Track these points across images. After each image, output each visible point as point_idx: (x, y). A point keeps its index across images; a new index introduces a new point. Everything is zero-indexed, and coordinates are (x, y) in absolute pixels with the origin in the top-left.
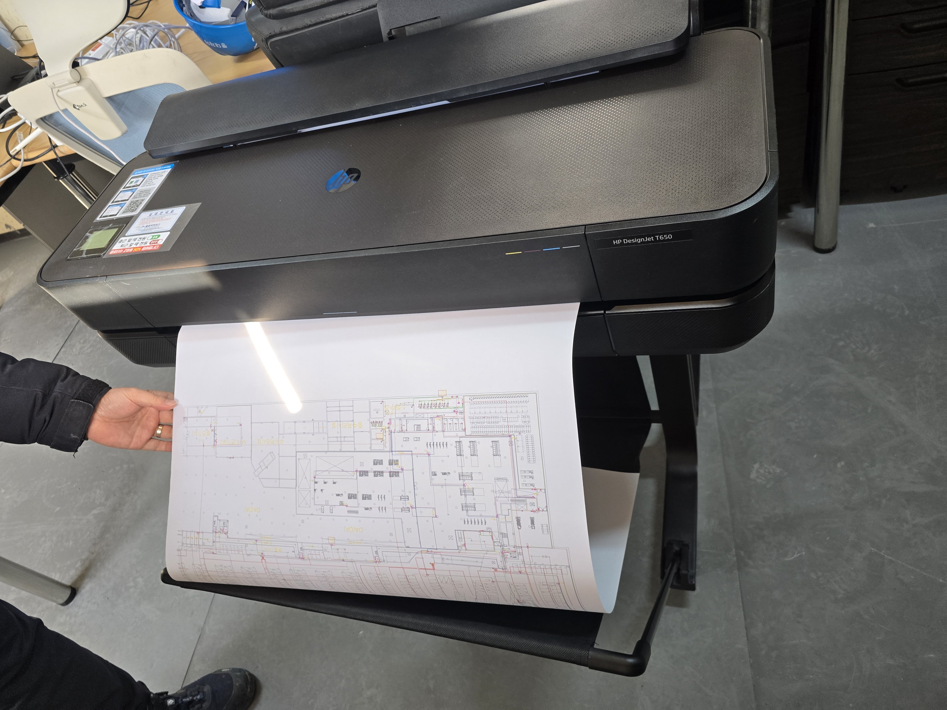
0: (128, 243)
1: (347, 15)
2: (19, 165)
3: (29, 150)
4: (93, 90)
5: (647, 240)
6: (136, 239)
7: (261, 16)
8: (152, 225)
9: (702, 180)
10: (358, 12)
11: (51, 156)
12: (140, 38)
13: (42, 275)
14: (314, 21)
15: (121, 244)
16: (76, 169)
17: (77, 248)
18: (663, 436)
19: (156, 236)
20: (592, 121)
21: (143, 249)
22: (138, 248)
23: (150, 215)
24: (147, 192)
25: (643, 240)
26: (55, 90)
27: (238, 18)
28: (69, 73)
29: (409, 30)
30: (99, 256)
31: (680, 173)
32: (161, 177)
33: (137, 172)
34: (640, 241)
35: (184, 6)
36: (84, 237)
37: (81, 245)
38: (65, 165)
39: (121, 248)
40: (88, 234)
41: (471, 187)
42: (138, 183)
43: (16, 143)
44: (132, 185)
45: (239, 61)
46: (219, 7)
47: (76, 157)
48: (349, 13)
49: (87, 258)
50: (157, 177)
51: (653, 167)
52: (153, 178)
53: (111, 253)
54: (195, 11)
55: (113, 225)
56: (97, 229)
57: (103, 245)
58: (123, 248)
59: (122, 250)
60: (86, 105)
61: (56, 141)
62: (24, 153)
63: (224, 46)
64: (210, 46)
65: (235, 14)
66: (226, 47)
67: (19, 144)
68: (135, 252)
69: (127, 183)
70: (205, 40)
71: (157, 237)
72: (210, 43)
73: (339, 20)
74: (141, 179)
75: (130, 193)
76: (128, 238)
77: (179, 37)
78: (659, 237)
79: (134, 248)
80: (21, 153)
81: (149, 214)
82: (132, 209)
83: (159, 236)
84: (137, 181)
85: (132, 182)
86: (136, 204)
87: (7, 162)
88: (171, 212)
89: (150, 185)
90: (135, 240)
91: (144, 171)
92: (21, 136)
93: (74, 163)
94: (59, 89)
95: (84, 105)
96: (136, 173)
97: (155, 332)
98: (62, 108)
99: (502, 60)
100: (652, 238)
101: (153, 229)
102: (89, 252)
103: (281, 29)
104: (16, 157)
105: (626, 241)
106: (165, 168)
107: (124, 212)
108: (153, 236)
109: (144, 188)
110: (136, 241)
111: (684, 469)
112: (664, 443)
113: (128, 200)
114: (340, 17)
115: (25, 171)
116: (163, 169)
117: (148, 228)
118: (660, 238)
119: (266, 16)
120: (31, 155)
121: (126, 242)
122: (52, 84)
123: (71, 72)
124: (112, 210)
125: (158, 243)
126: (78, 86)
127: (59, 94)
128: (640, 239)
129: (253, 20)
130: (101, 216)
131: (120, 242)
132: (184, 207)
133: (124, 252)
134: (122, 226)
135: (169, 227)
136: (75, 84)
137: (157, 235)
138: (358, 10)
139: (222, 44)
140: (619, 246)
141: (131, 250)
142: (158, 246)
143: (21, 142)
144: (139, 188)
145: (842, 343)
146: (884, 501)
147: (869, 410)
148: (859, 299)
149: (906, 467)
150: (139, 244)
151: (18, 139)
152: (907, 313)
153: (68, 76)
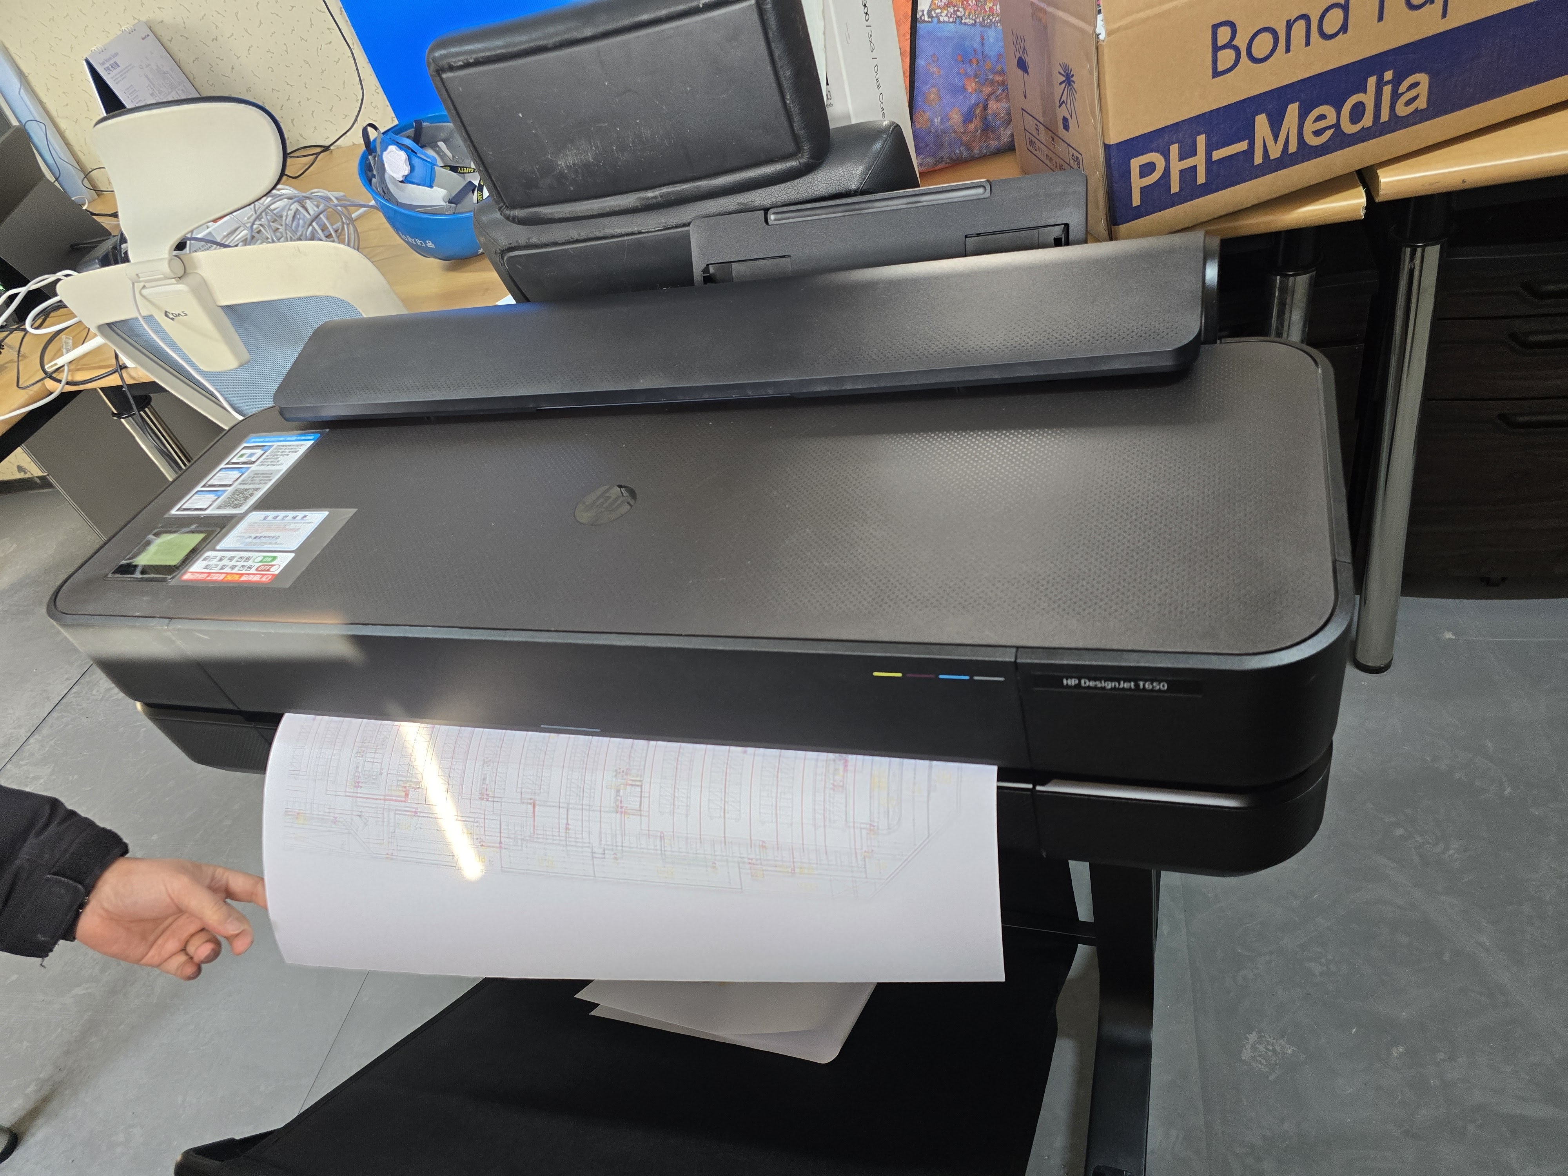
0: (218, 563)
1: (640, 233)
2: (57, 389)
3: (77, 368)
4: (203, 292)
5: (1122, 686)
6: (234, 557)
7: (497, 215)
8: (265, 537)
9: (1222, 595)
10: (658, 230)
11: (114, 381)
12: (295, 213)
13: (58, 599)
14: (584, 234)
15: (206, 563)
16: (152, 403)
17: (129, 559)
18: (1097, 965)
19: (268, 557)
20: (1032, 463)
21: (244, 578)
22: (235, 575)
23: (265, 518)
24: (267, 475)
25: (1115, 685)
26: (138, 286)
27: (459, 205)
28: (166, 259)
29: (737, 270)
30: (165, 580)
31: (1184, 577)
32: (294, 454)
33: (254, 440)
34: (1109, 685)
35: (374, 176)
36: (144, 540)
37: (137, 555)
38: (134, 397)
39: (205, 570)
40: (151, 537)
41: (822, 548)
42: (253, 459)
43: (59, 354)
44: (241, 460)
45: (452, 268)
46: (431, 187)
47: (154, 387)
48: (642, 230)
49: (142, 580)
50: (287, 454)
51: (1137, 560)
52: (279, 454)
53: (187, 577)
54: (392, 188)
55: (195, 527)
56: (169, 529)
57: (173, 561)
58: (208, 571)
59: (206, 575)
60: (186, 315)
61: (124, 359)
62: (69, 371)
63: (431, 245)
64: (407, 242)
65: (455, 200)
67: (62, 355)
68: (230, 582)
69: (235, 457)
70: (400, 232)
71: (270, 559)
72: (408, 237)
73: (625, 238)
74: (259, 452)
75: (236, 474)
76: (219, 554)
77: (359, 218)
79: (227, 574)
80: (64, 370)
81: (263, 516)
82: (236, 502)
83: (274, 558)
84: (251, 455)
85: (242, 456)
86: (242, 495)
87: (38, 382)
88: (302, 519)
89: (274, 465)
90: (231, 559)
91: (267, 439)
92: (68, 343)
93: (150, 396)
94: (146, 284)
95: (183, 314)
96: (252, 440)
97: (238, 717)
98: (145, 314)
99: (890, 344)
100: (1132, 684)
101: (265, 543)
102: (147, 569)
103: (529, 240)
104: (54, 375)
105: (1085, 683)
106: (303, 438)
107: (220, 507)
108: (264, 557)
109: (262, 468)
110: (233, 563)
111: (1129, 1034)
112: (1095, 976)
113: (230, 485)
114: (627, 235)
115: (65, 399)
116: (299, 440)
117: (257, 540)
118: (1146, 685)
119: (507, 218)
120: (80, 377)
121: (215, 562)
122: (135, 275)
123: (171, 257)
124: (200, 500)
125: (271, 570)
126: (178, 283)
127: (144, 291)
128: (1110, 683)
129: (484, 219)
130: (181, 507)
131: (205, 559)
132: (327, 513)
133: (209, 578)
134: (213, 532)
135: (295, 547)
136: (173, 280)
137: (271, 557)
138: (659, 227)
139: (428, 242)
140: (1073, 689)
141: (221, 577)
142: (270, 577)
143: (67, 353)
144: (253, 467)
145: (1400, 832)
146: (1471, 1128)
147: (1446, 957)
148: (1429, 759)
149: (1509, 1069)
150: (237, 568)
151: (64, 347)
152: (1508, 791)
153: (165, 267)
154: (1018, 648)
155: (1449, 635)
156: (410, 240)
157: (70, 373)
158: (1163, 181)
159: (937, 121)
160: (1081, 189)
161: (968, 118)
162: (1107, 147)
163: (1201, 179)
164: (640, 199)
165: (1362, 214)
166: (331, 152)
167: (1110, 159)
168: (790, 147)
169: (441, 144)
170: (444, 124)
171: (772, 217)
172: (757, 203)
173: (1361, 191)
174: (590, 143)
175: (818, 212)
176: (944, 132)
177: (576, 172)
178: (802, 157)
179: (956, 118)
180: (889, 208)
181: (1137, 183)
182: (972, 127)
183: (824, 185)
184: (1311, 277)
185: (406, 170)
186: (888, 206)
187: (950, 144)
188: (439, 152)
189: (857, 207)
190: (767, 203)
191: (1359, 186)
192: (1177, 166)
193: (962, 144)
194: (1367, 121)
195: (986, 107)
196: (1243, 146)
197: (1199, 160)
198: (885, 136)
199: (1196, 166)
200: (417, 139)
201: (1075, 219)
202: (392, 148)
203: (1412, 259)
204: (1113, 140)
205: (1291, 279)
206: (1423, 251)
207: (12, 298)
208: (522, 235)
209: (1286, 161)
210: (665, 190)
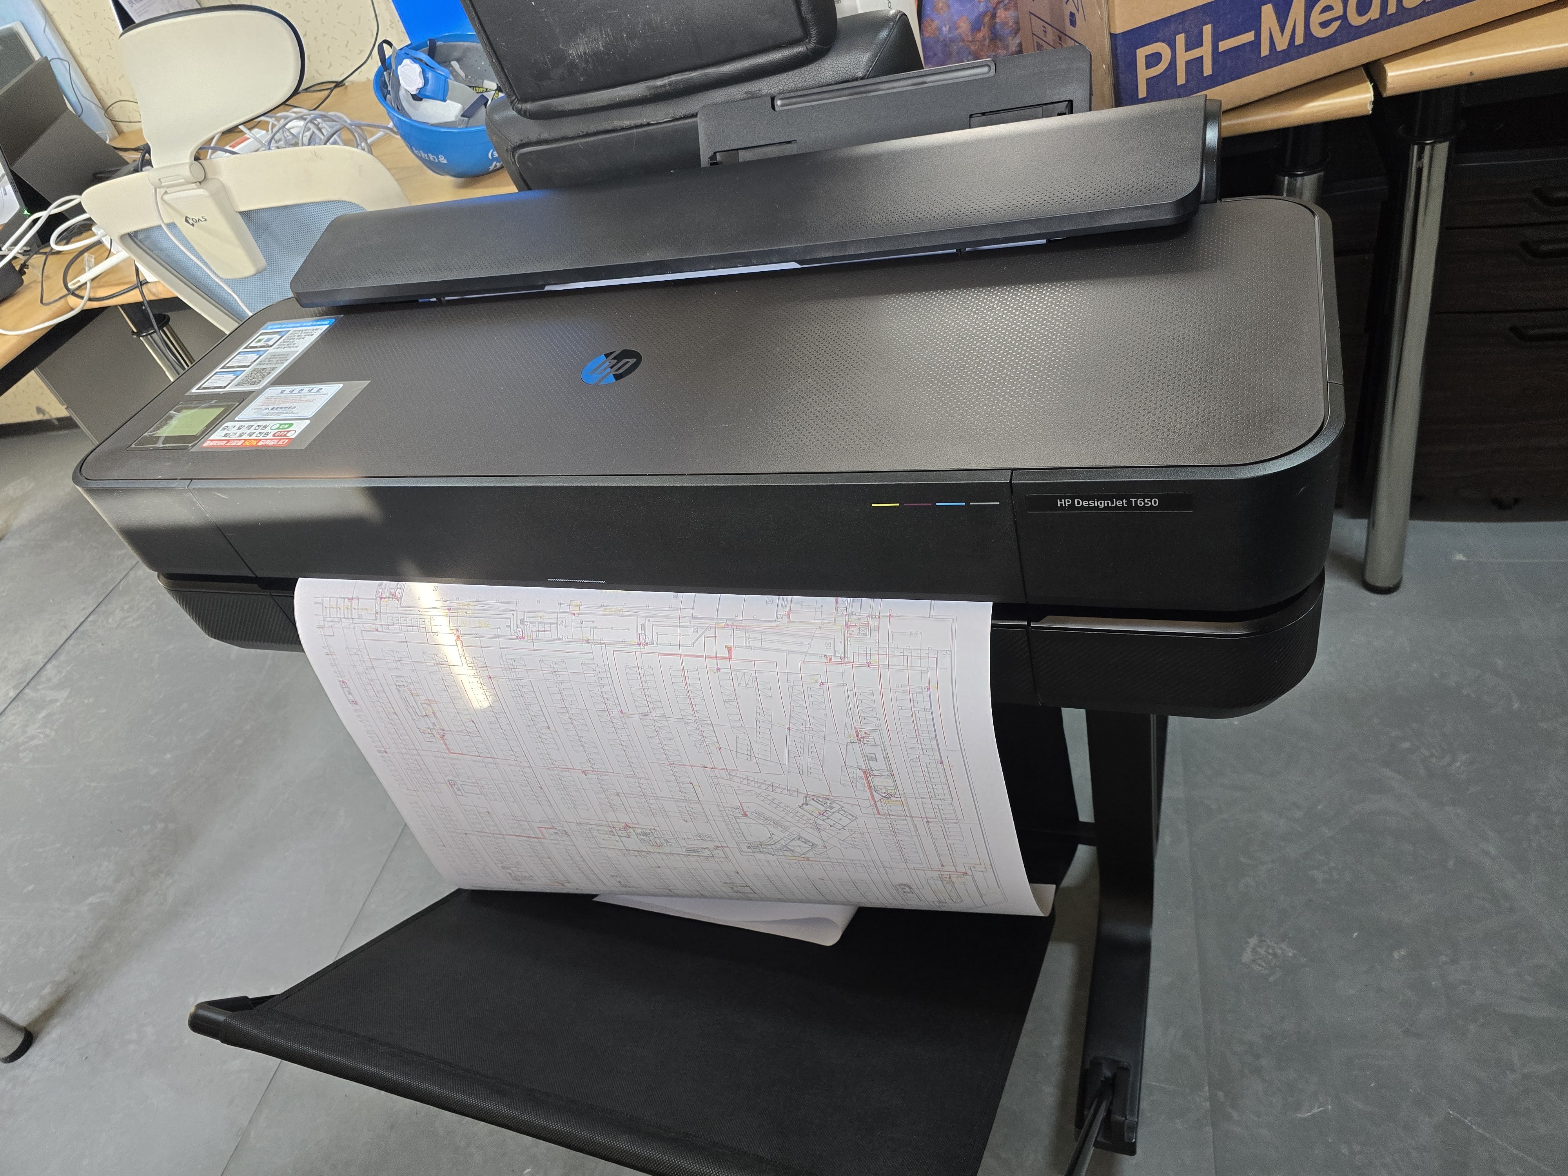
0: (237, 431)
1: (649, 124)
2: (78, 305)
3: (101, 284)
4: (222, 197)
5: (1115, 505)
6: (252, 426)
7: (511, 112)
8: (281, 408)
9: (1214, 416)
10: (666, 122)
11: (134, 297)
12: (311, 137)
13: (82, 469)
14: (593, 128)
15: (226, 432)
16: (170, 323)
17: (151, 432)
18: (1097, 871)
19: (285, 424)
20: (1032, 312)
21: (260, 443)
22: (253, 441)
23: (282, 392)
24: (284, 356)
25: (1108, 503)
26: (160, 191)
27: (471, 120)
28: (188, 166)
29: (743, 156)
30: (186, 448)
31: (1177, 403)
32: (309, 337)
33: (272, 326)
34: (1102, 504)
35: (389, 93)
36: (166, 416)
37: (158, 428)
38: (154, 315)
39: (224, 438)
40: (172, 412)
41: (823, 394)
42: (270, 343)
43: (82, 271)
44: (259, 344)
45: (464, 186)
46: (445, 101)
47: (176, 304)
48: (651, 122)
49: (164, 449)
50: (303, 337)
51: (1132, 391)
52: (296, 337)
53: (205, 445)
54: (405, 104)
55: (215, 403)
56: (190, 405)
57: (194, 432)
58: (227, 438)
59: (225, 442)
60: (206, 220)
61: (147, 274)
62: (91, 288)
63: (443, 160)
64: (421, 158)
65: (468, 114)
66: (445, 161)
67: (85, 272)
68: (247, 446)
69: (252, 342)
70: (414, 148)
71: (287, 426)
72: (421, 152)
73: (635, 131)
74: (277, 337)
75: (255, 356)
76: (238, 424)
77: (373, 143)
78: (1136, 502)
79: (245, 440)
80: (86, 287)
81: (280, 391)
82: (254, 380)
83: (291, 425)
84: (269, 340)
85: (260, 341)
86: (261, 373)
87: (61, 298)
88: (318, 391)
89: (290, 347)
90: (249, 427)
91: (284, 326)
92: (90, 261)
93: (169, 314)
94: (167, 190)
95: (203, 220)
96: (269, 327)
97: (255, 586)
98: (167, 221)
99: (892, 210)
100: (1124, 501)
101: (283, 413)
102: (168, 439)
103: (539, 135)
104: (77, 292)
105: (1080, 503)
106: (318, 323)
107: (238, 385)
108: (281, 424)
109: (279, 350)
110: (252, 430)
111: (1128, 931)
112: (1096, 884)
113: (249, 366)
114: (637, 127)
115: (86, 317)
116: (315, 325)
117: (275, 411)
118: (1139, 502)
119: (519, 112)
120: (101, 293)
121: (234, 430)
122: (158, 180)
123: (191, 165)
124: (219, 379)
125: (287, 435)
126: (198, 188)
127: (166, 197)
128: (1103, 502)
129: (496, 120)
130: (201, 386)
131: (224, 429)
132: (341, 385)
133: (228, 444)
134: (231, 406)
135: (311, 414)
136: (194, 184)
137: (287, 424)
138: (667, 118)
139: (440, 156)
140: (1066, 510)
141: (240, 443)
142: (287, 441)
143: (89, 270)
144: (271, 350)
145: (1406, 745)
146: (1472, 1028)
147: (1451, 864)
148: (1436, 675)
149: (1511, 970)
150: (255, 435)
151: (87, 264)
152: (1516, 706)
153: (186, 172)
154: (1012, 470)
155: (1460, 557)
156: (423, 155)
157: (92, 290)
158: (1169, 73)
159: (945, 29)
160: (1085, 65)
161: (976, 27)
162: (1113, 36)
163: (1208, 70)
164: (648, 88)
165: (1369, 109)
166: (346, 88)
167: (1116, 49)
168: (798, 32)
169: (455, 64)
170: (458, 43)
171: (779, 103)
172: (764, 92)
173: (1369, 86)
174: (601, 31)
175: (825, 96)
176: (952, 40)
177: (587, 61)
178: (809, 42)
179: (964, 26)
180: (895, 90)
181: (1144, 74)
182: (980, 35)
183: (831, 73)
184: (1319, 177)
185: (420, 83)
186: (893, 88)
187: (958, 53)
188: (453, 72)
189: (863, 89)
190: (774, 91)
191: (1365, 81)
192: (1183, 57)
193: (970, 53)
194: (1374, 13)
195: (994, 16)
196: (1249, 37)
197: (1205, 51)
198: (892, 24)
199: (1202, 57)
200: (432, 53)
201: (1077, 93)
202: (407, 61)
203: (1420, 157)
204: (1119, 29)
205: (1299, 179)
206: (1432, 149)
207: (35, 221)
208: (535, 130)
209: (1293, 53)
210: (674, 78)
